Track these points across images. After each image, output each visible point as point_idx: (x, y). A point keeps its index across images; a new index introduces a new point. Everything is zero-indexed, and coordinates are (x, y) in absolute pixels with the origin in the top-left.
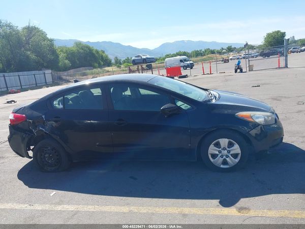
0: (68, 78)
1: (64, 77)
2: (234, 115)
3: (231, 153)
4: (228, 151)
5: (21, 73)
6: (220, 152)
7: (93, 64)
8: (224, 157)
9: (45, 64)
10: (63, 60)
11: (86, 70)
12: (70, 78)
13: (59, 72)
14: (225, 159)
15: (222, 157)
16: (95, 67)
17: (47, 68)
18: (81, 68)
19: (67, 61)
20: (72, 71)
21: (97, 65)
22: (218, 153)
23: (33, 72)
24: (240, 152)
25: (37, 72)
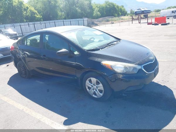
0: (97, 23)
1: (96, 22)
2: (100, 63)
3: (98, 88)
4: (96, 87)
5: (72, 20)
6: (92, 86)
7: (114, 14)
8: (95, 90)
9: (85, 15)
10: (96, 12)
11: (109, 18)
12: (98, 23)
13: (93, 19)
14: (95, 92)
15: (93, 89)
16: (115, 16)
17: (86, 17)
18: (107, 17)
19: (99, 13)
20: (101, 19)
21: (117, 15)
22: (91, 87)
23: (78, 19)
24: (103, 89)
25: (80, 19)
